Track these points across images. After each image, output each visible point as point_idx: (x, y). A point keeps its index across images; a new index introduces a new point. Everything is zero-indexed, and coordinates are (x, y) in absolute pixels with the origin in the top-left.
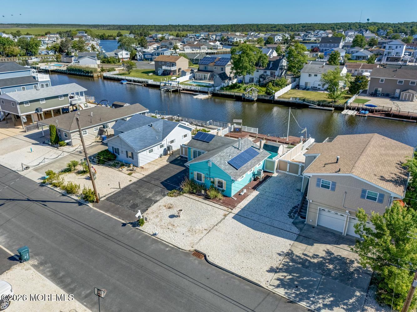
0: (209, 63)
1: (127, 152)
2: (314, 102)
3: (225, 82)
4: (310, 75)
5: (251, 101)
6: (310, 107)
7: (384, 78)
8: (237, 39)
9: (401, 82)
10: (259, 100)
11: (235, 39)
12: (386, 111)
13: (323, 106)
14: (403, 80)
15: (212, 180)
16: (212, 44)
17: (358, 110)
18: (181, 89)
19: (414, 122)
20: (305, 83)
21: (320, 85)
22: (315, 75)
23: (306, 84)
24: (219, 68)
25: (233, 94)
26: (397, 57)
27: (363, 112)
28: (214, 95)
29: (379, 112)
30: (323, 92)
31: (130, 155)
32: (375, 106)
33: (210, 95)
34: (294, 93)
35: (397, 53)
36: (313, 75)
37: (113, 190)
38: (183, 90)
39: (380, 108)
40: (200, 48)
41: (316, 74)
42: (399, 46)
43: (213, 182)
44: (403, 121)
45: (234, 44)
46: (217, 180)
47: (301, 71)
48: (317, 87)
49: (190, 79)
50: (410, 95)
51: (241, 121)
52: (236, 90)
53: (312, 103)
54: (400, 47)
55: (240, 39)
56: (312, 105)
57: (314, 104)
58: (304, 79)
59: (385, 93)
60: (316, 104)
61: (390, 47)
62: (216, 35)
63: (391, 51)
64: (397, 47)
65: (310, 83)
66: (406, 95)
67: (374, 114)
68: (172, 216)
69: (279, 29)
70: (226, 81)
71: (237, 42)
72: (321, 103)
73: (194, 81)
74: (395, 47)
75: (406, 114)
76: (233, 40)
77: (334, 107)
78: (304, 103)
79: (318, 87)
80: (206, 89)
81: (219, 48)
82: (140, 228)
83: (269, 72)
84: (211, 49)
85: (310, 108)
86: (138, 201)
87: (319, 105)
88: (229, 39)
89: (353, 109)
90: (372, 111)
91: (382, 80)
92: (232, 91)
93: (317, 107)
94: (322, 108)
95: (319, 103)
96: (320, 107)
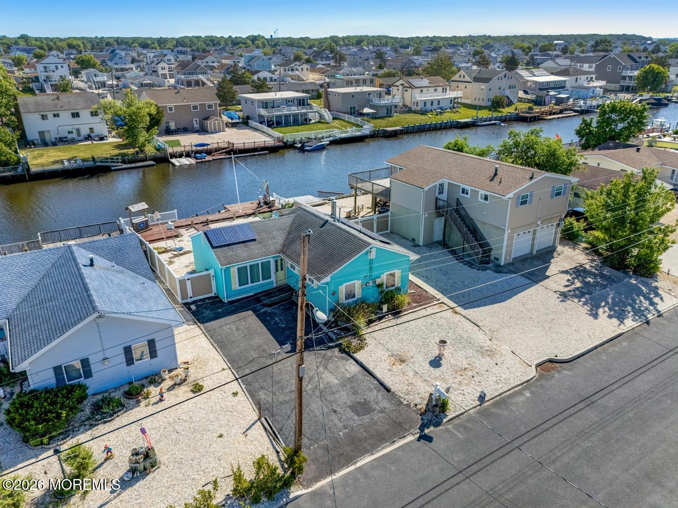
1: (127, 350)
2: (113, 159)
4: (42, 116)
6: (113, 168)
7: (172, 105)
9: (195, 107)
12: (227, 148)
13: (131, 162)
14: (197, 104)
17: (188, 155)
19: (266, 154)
20: (39, 132)
21: (72, 132)
22: (55, 116)
23: (41, 133)
27: (198, 155)
29: (216, 151)
32: (207, 145)
34: (41, 155)
36: (50, 115)
39: (216, 146)
41: (56, 113)
43: (381, 285)
44: (254, 155)
47: (22, 111)
48: (67, 138)
50: (218, 123)
53: (111, 162)
54: (62, 67)
56: (115, 164)
57: (114, 162)
58: (33, 125)
60: (118, 162)
61: (45, 68)
63: (51, 73)
64: (57, 68)
65: (49, 131)
66: (214, 123)
67: (214, 156)
72: (126, 158)
75: (252, 146)
77: (150, 160)
79: (70, 136)
85: (115, 170)
87: (124, 162)
89: (181, 156)
90: (209, 153)
91: (171, 109)
93: (125, 166)
94: (133, 165)
96: (129, 166)
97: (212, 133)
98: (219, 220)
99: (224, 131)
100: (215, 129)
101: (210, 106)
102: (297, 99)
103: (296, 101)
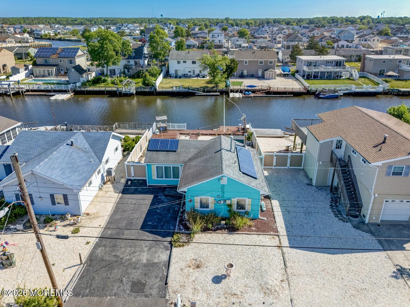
0: (50, 55)
1: (52, 196)
2: (199, 89)
3: (82, 77)
4: (178, 61)
6: (196, 94)
7: (247, 60)
8: (44, 32)
9: (261, 62)
11: (43, 31)
12: (266, 90)
13: (208, 92)
14: (263, 60)
16: (19, 36)
17: (241, 92)
18: (24, 90)
19: (291, 97)
20: (175, 70)
21: (191, 72)
22: (184, 62)
23: (176, 71)
24: (66, 60)
26: (220, 44)
27: (247, 92)
28: (77, 93)
29: (259, 91)
30: (196, 78)
31: (59, 199)
32: (255, 87)
33: (72, 94)
34: (170, 82)
35: (219, 41)
36: (182, 62)
38: (28, 91)
39: (260, 88)
40: (4, 41)
41: (185, 60)
42: (220, 35)
43: (230, 206)
44: (282, 96)
45: (43, 37)
46: (235, 201)
47: (169, 58)
48: (187, 74)
49: (27, 76)
50: (272, 74)
51: (165, 118)
52: (102, 85)
53: (197, 91)
54: (221, 35)
55: (48, 32)
56: (198, 92)
57: (199, 91)
58: (173, 66)
59: (250, 74)
60: (201, 91)
61: (213, 36)
62: (14, 27)
63: (215, 39)
64: (218, 36)
65: (180, 70)
66: (270, 74)
67: (256, 94)
68: (217, 280)
69: (81, 22)
70: (84, 75)
71: (46, 35)
72: (206, 89)
73: (33, 78)
74: (216, 35)
75: (283, 90)
76: (40, 33)
77: (218, 92)
78: (190, 91)
79: (189, 74)
80: (63, 87)
81: (30, 41)
83: (132, 62)
84: (20, 42)
85: (197, 95)
86: (136, 275)
87: (204, 91)
88: (34, 31)
89: (237, 92)
90: (254, 92)
91: (246, 62)
92: (98, 85)
93: (203, 94)
94: (208, 94)
95: (205, 90)
96: (206, 94)
97: (267, 79)
98: (208, 134)
99: (275, 79)
100: (269, 77)
101: (271, 62)
102: (335, 61)
103: (334, 63)
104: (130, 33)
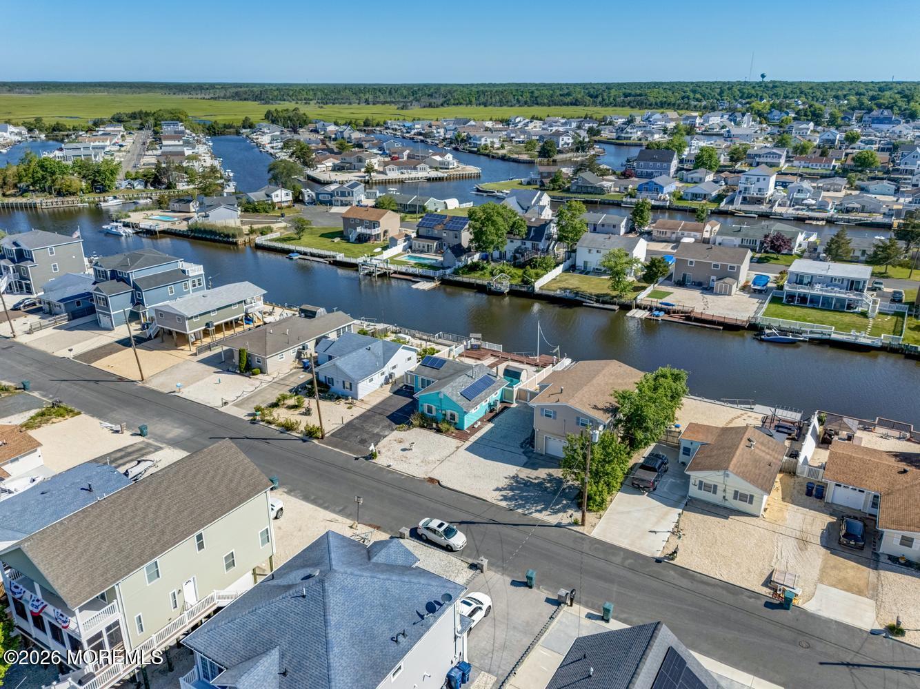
1: (344, 382)
2: (591, 297)
3: (460, 261)
4: (590, 250)
5: (500, 294)
6: (584, 304)
7: (694, 260)
8: (486, 141)
9: (716, 266)
10: (513, 293)
11: (483, 139)
12: (688, 313)
13: (604, 302)
14: (719, 263)
15: (444, 412)
16: (438, 158)
17: (651, 309)
18: (392, 272)
19: (719, 329)
20: (584, 262)
22: (597, 251)
24: (451, 233)
25: (472, 281)
27: (657, 313)
28: (445, 282)
31: (347, 385)
32: (673, 305)
33: (438, 283)
35: (760, 190)
36: (594, 251)
37: (336, 426)
38: (395, 272)
39: (680, 308)
40: (415, 168)
41: (598, 249)
42: (762, 178)
43: (445, 415)
44: (705, 327)
45: (481, 151)
46: (449, 412)
47: (578, 243)
49: (405, 250)
50: (726, 287)
51: (479, 336)
52: (478, 274)
53: (588, 299)
54: (764, 179)
55: (491, 140)
56: (588, 301)
57: (590, 300)
58: (581, 258)
59: (697, 281)
60: (593, 301)
63: (749, 185)
64: (758, 180)
65: (590, 262)
66: (721, 286)
67: (670, 317)
68: (404, 450)
69: (576, 100)
70: (463, 258)
71: (486, 147)
72: (601, 299)
73: (410, 254)
74: (755, 178)
75: (709, 318)
76: (478, 143)
77: (618, 305)
78: (577, 298)
80: (431, 273)
81: (451, 167)
82: (373, 461)
83: (529, 244)
84: (436, 169)
85: (585, 306)
86: (366, 436)
87: (597, 301)
88: (470, 138)
89: (646, 308)
90: (668, 312)
91: (691, 263)
92: (473, 274)
93: (595, 305)
94: (601, 306)
95: (599, 298)
99: (729, 295)
100: (721, 291)
101: (732, 268)
102: (849, 280)
103: (845, 283)
104: (640, 140)
